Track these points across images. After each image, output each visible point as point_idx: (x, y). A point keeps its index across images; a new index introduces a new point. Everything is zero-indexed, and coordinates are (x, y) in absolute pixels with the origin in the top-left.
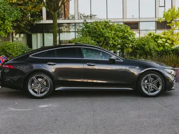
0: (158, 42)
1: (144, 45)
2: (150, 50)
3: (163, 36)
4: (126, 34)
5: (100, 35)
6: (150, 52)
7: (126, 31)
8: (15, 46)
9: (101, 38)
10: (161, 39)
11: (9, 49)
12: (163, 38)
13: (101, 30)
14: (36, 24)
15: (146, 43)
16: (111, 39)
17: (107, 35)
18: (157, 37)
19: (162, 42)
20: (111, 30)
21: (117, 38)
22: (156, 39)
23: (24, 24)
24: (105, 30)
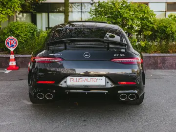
1: (166, 27)
2: (172, 33)
4: (146, 15)
5: (117, 15)
7: (146, 11)
8: (24, 26)
9: (118, 20)
11: (17, 29)
13: (119, 10)
14: (41, 3)
15: (168, 26)
16: (130, 20)
17: (126, 15)
20: (130, 10)
21: (136, 19)
23: (28, 3)
24: (123, 10)
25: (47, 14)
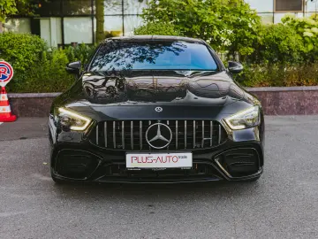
0: (305, 34)
1: (278, 40)
2: (291, 50)
3: (313, 22)
4: (243, 19)
5: (192, 19)
6: (290, 55)
7: (243, 12)
8: (24, 40)
9: (194, 27)
10: (310, 28)
11: (12, 47)
12: (314, 26)
13: (196, 9)
15: (282, 37)
16: (215, 27)
17: (207, 19)
18: (302, 25)
19: (311, 35)
20: (214, 10)
21: (225, 26)
22: (300, 29)
24: (203, 11)
25: (59, 20)
